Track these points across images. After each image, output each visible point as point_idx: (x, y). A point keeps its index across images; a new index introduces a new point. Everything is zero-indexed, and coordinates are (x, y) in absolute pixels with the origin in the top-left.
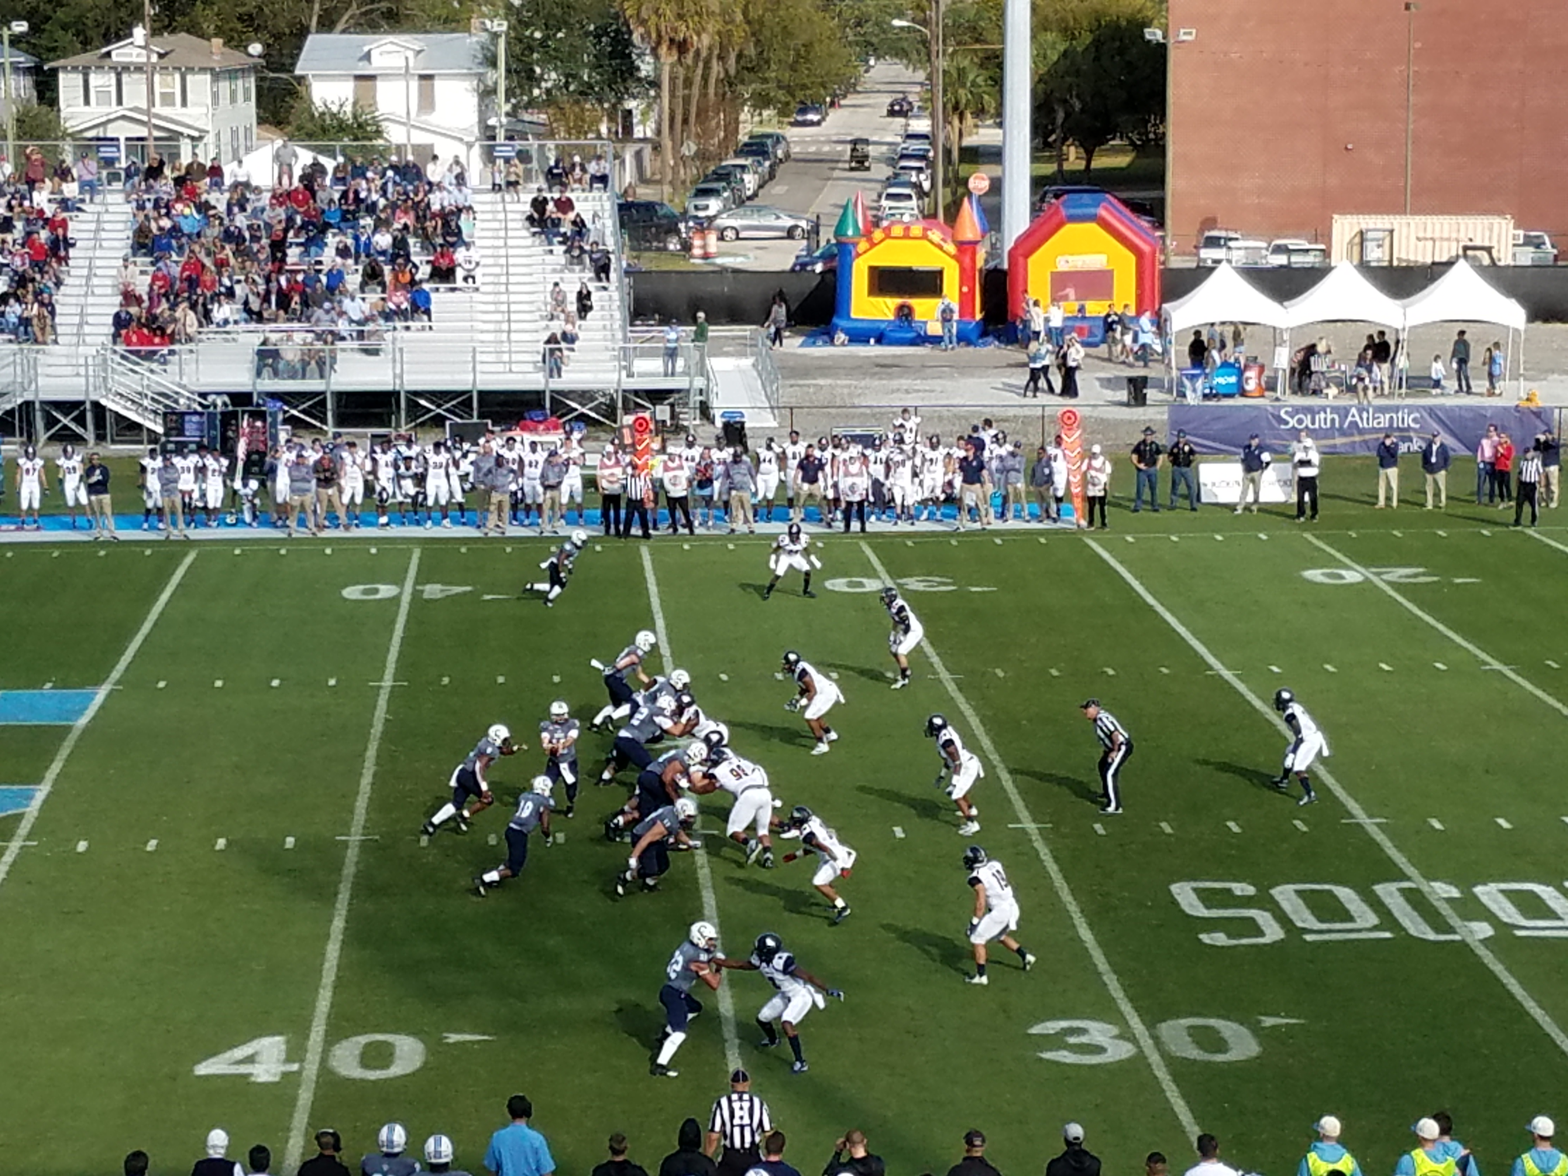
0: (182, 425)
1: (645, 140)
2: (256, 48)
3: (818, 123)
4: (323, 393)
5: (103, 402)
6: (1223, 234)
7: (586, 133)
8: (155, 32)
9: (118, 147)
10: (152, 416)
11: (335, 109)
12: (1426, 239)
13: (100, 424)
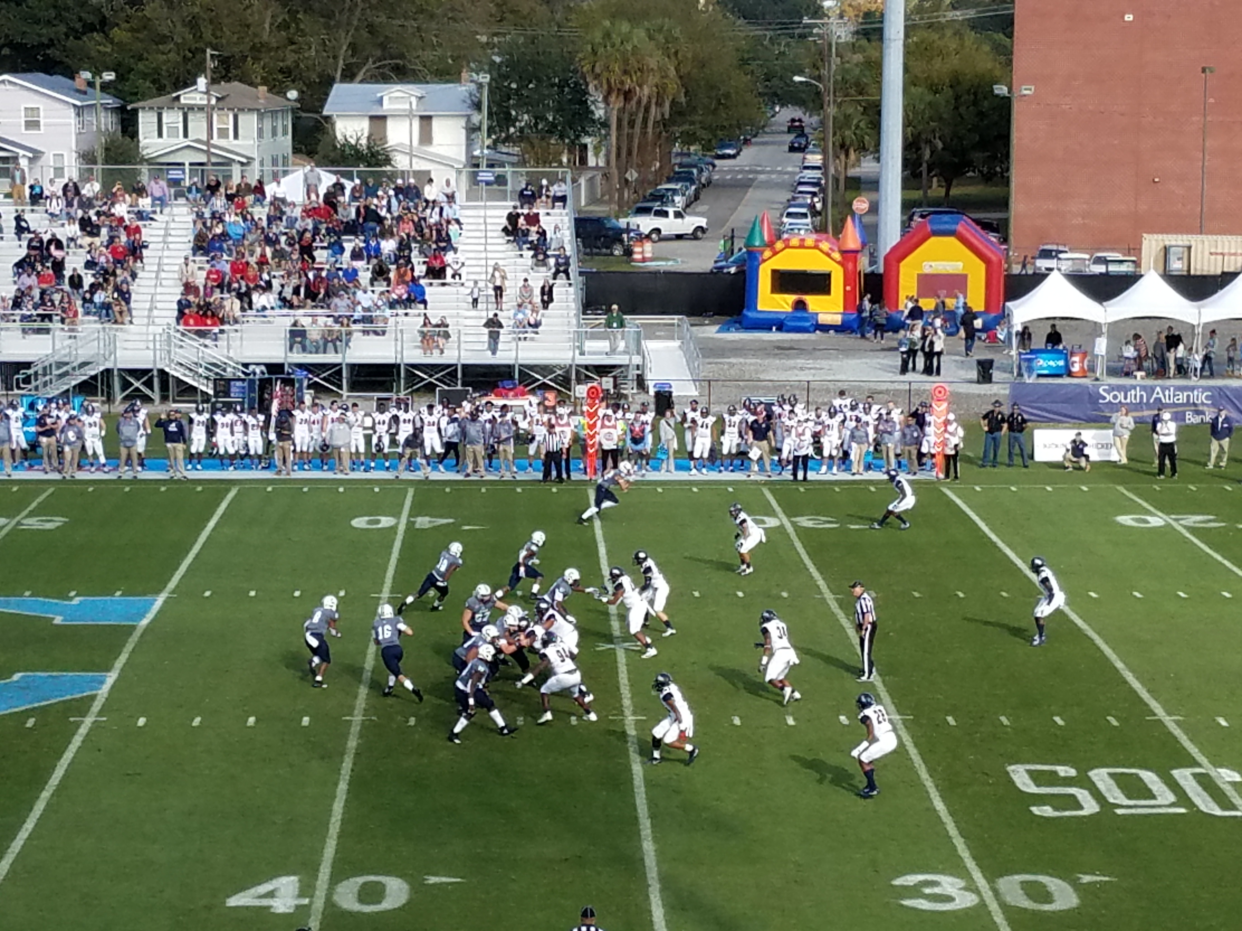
0: (229, 389)
1: (597, 168)
2: (293, 94)
3: (734, 157)
4: (340, 364)
5: (167, 369)
6: (1054, 247)
7: (550, 163)
8: (214, 81)
9: (184, 171)
10: (205, 381)
11: (353, 142)
12: (1217, 254)
13: (164, 387)
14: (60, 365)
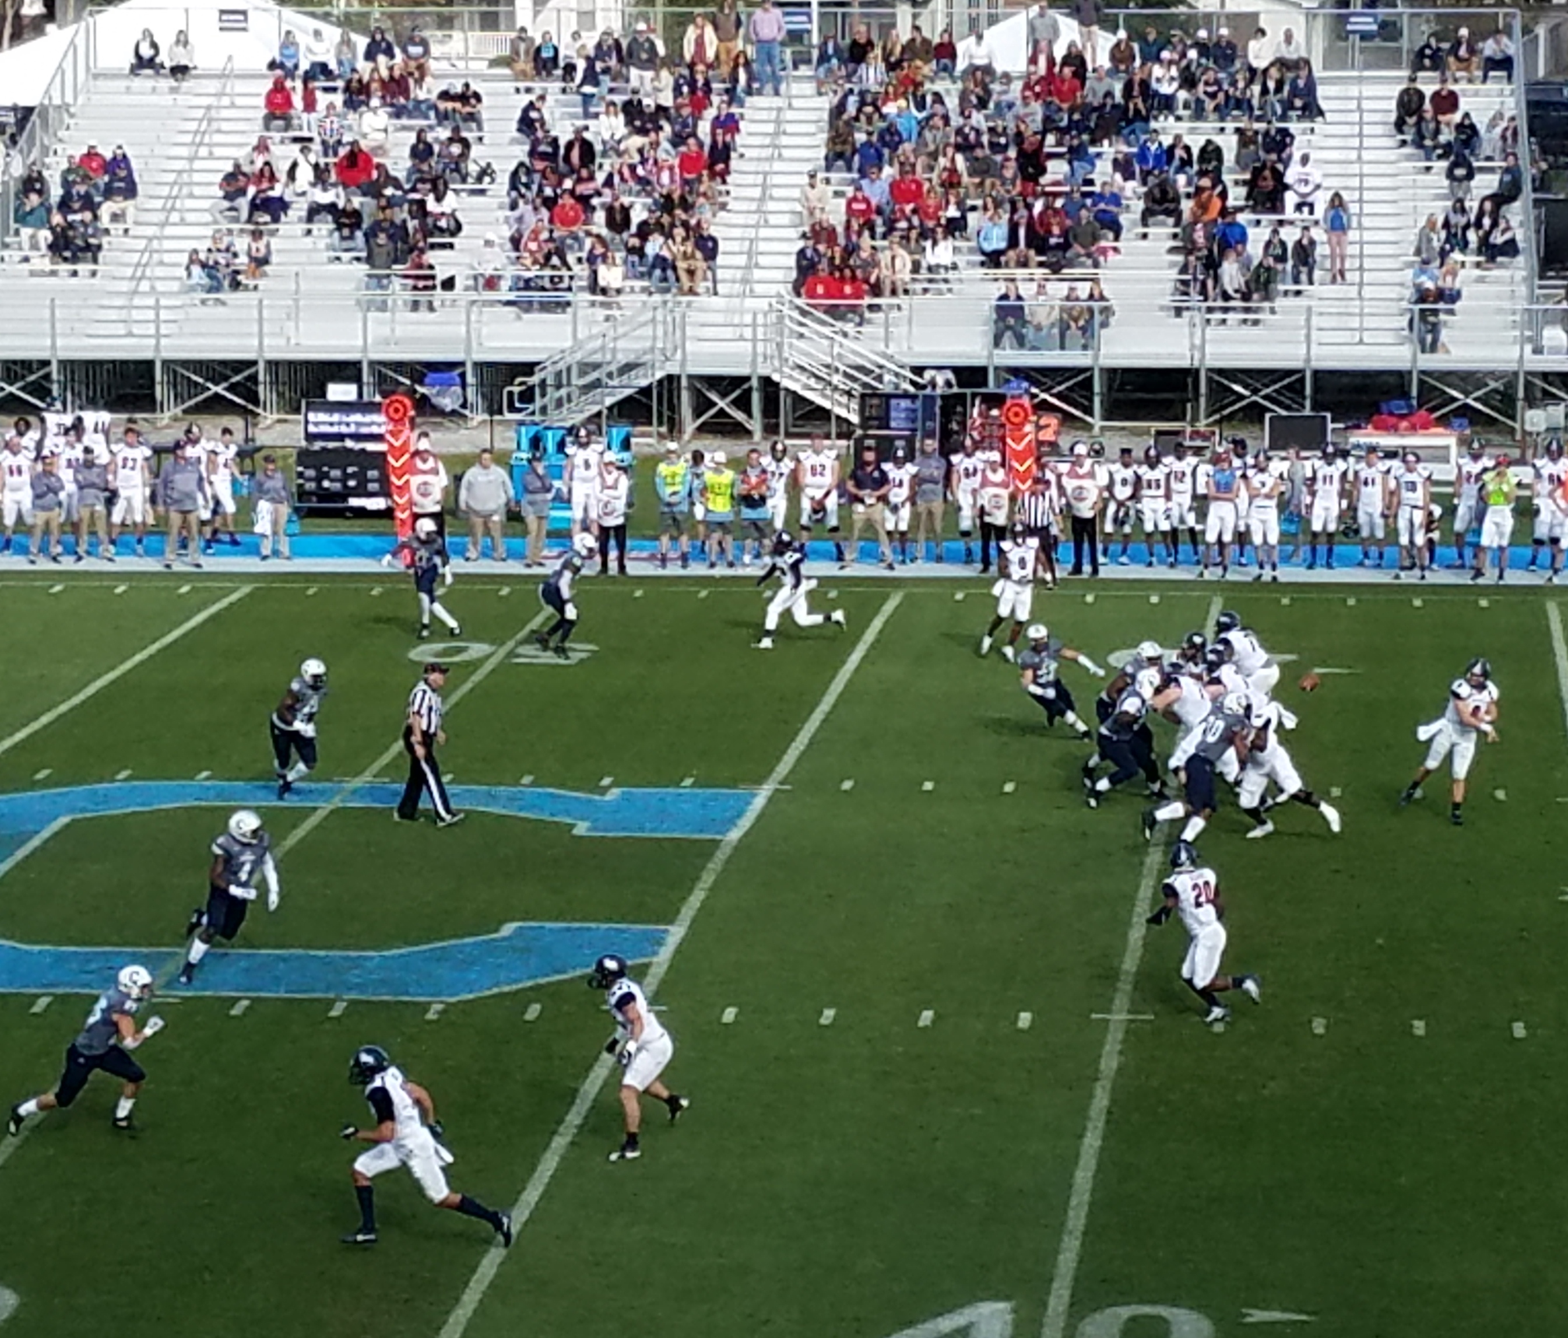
0: (887, 414)
4: (1090, 369)
5: (776, 377)
9: (809, 15)
10: (844, 399)
13: (771, 408)
14: (586, 368)
